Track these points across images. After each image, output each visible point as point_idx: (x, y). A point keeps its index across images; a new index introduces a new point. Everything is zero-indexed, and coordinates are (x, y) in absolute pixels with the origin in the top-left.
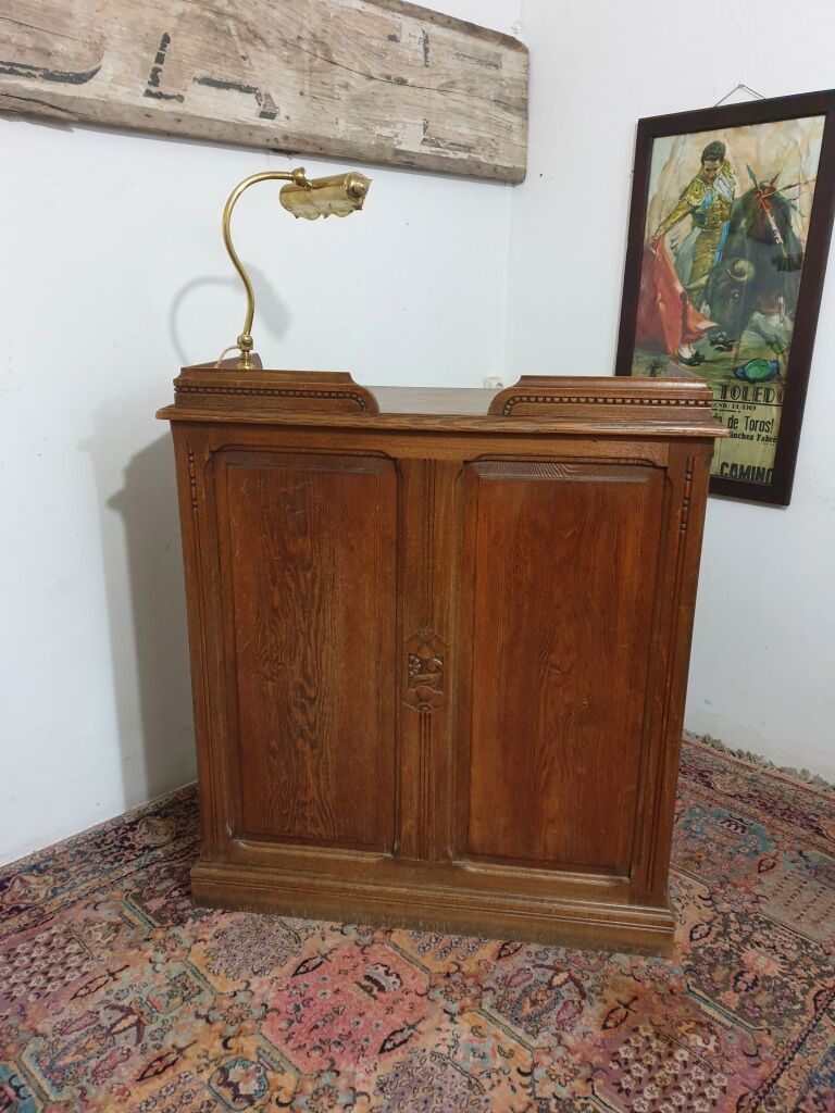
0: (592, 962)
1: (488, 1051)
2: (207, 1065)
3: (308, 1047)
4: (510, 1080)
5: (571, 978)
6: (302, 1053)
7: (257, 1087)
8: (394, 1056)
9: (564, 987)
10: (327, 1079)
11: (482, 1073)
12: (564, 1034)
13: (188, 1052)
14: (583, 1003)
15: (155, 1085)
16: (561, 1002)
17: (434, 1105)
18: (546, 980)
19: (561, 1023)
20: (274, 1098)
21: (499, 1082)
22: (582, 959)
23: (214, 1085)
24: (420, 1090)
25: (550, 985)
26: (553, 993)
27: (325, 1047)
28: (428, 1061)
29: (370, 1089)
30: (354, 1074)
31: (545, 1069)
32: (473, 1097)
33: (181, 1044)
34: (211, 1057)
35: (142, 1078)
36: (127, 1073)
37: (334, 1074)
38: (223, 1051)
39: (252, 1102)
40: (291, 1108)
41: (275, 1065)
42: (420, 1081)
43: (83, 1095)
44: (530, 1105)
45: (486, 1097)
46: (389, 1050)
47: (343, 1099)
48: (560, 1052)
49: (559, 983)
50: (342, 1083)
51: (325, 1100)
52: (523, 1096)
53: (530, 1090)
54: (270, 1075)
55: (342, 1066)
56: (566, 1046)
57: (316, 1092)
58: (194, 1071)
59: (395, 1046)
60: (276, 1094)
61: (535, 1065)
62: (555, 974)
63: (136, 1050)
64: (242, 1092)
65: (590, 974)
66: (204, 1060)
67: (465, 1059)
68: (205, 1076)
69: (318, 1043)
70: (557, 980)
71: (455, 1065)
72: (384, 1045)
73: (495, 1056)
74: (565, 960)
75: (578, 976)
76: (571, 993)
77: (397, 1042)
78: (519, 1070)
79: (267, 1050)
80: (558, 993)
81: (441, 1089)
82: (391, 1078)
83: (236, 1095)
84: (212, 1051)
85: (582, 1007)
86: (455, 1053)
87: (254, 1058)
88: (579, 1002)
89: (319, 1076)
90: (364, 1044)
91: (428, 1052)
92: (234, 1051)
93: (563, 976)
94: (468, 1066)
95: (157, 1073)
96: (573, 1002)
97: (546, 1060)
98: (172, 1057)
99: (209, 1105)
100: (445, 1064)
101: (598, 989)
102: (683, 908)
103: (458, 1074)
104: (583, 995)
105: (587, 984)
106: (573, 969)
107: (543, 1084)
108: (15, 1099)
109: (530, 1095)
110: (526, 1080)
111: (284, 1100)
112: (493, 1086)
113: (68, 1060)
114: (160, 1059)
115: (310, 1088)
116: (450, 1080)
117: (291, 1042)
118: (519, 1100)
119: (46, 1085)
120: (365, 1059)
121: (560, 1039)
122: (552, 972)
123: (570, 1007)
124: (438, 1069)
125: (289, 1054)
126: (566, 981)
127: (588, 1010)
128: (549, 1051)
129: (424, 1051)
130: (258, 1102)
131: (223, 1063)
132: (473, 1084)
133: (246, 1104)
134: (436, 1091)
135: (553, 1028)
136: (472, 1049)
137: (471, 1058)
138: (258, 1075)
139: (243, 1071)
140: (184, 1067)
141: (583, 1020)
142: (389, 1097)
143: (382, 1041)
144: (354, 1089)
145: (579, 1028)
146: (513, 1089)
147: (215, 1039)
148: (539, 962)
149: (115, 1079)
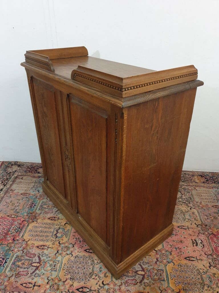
0: (155, 277)
1: (103, 271)
2: (59, 225)
3: (76, 237)
4: (99, 281)
5: (144, 276)
6: (73, 237)
7: (60, 236)
8: (86, 254)
9: (139, 276)
10: (71, 246)
11: (96, 274)
12: (123, 285)
13: (59, 220)
14: (138, 284)
15: (49, 221)
16: (134, 278)
17: (79, 270)
18: (137, 269)
19: (126, 282)
20: (60, 241)
21: (96, 279)
22: (154, 274)
23: (55, 229)
24: (81, 264)
25: (136, 272)
26: (134, 274)
27: (78, 240)
28: (90, 261)
29: (74, 255)
30: (76, 250)
31: (109, 288)
32: (87, 277)
33: (60, 218)
34: (61, 224)
35: (49, 218)
36: (49, 215)
37: (73, 246)
38: (63, 225)
39: (56, 238)
40: (60, 245)
41: (67, 235)
42: (83, 263)
43: (40, 214)
44: (95, 291)
45: (90, 279)
46: (87, 251)
47: (68, 252)
48: (117, 288)
49: (139, 273)
50: (72, 249)
51: (66, 249)
52: (96, 287)
53: (99, 288)
54: (64, 236)
55: (76, 246)
56: (120, 288)
57: (66, 246)
58: (56, 224)
59: (89, 252)
60: (61, 240)
61: (108, 284)
62: (141, 271)
63: (54, 213)
64: (57, 235)
65: (150, 279)
66: (59, 224)
67: (97, 268)
68: (56, 227)
69: (78, 238)
70: (140, 273)
71: (93, 267)
72: (87, 250)
73: (103, 273)
74: (149, 270)
75: (146, 276)
76: (138, 278)
77: (90, 251)
78: (103, 281)
79: (69, 231)
80: (136, 275)
81: (85, 268)
82: (79, 257)
83: (56, 235)
84: (62, 223)
85: (136, 284)
86: (97, 265)
87: (66, 231)
88: (137, 282)
89: (70, 244)
90: (84, 246)
91: (92, 259)
92: (65, 226)
93: (143, 273)
94: (95, 269)
95: (52, 220)
96: (136, 281)
97: (112, 286)
98: (56, 219)
99: (51, 232)
100: (92, 264)
101: (147, 284)
102: (206, 290)
103: (91, 269)
104: (141, 282)
105: (145, 281)
106: (147, 274)
107: (103, 290)
108: (33, 207)
109: (98, 288)
110: (102, 285)
111: (61, 243)
112: (94, 279)
113: (45, 206)
114: (54, 218)
115: (66, 245)
116: (89, 269)
117: (74, 233)
118: (94, 288)
119: (39, 207)
120: (81, 249)
121: (122, 285)
122: (141, 269)
123: (134, 281)
124: (90, 264)
125: (71, 235)
126: (141, 275)
127: (136, 286)
128: (115, 285)
129: (92, 258)
130: (57, 239)
131: (61, 227)
132: (91, 274)
133: (55, 237)
134: (83, 268)
135: (123, 281)
136: (101, 268)
137: (98, 269)
138: (63, 234)
139: (62, 231)
140: (56, 222)
141: (133, 287)
142: (75, 260)
143: (87, 249)
144: (72, 252)
145: (129, 288)
146: (97, 284)
147: (65, 222)
148: (142, 264)
149: (46, 215)
